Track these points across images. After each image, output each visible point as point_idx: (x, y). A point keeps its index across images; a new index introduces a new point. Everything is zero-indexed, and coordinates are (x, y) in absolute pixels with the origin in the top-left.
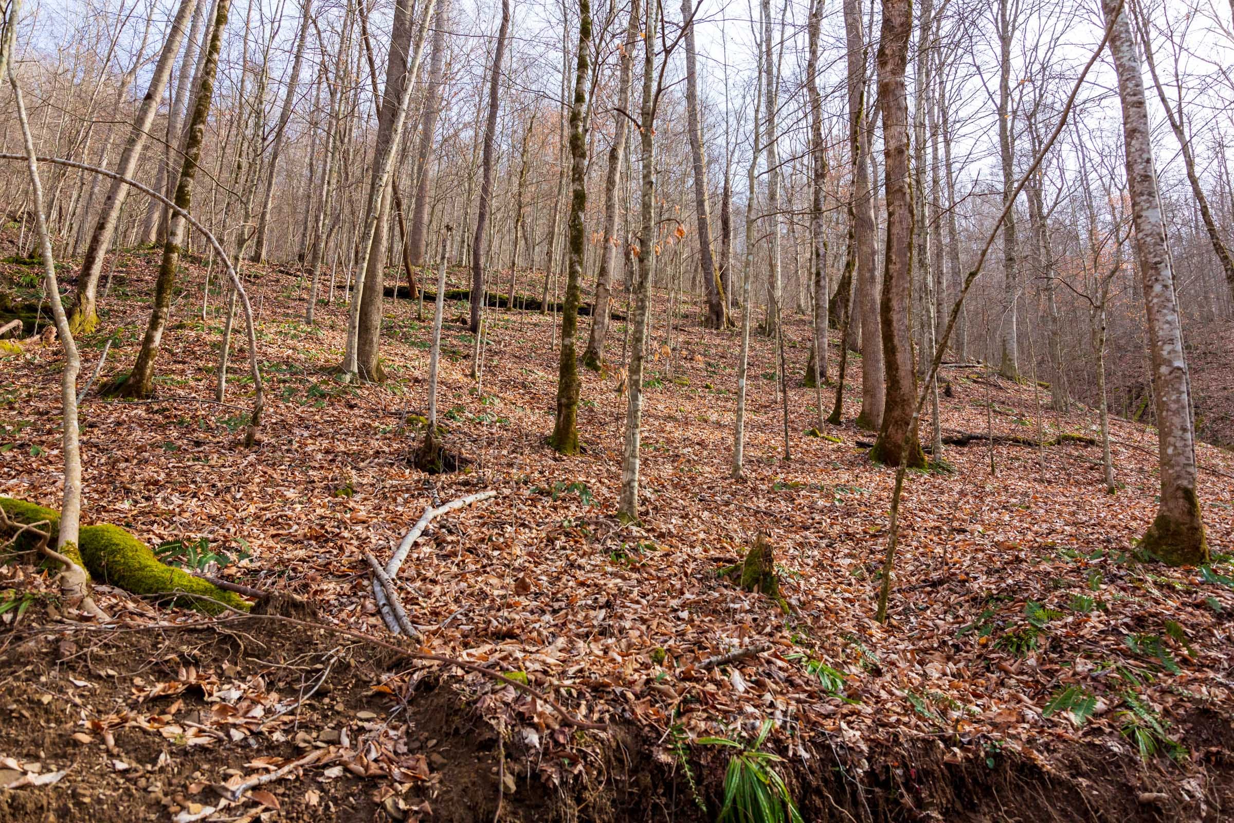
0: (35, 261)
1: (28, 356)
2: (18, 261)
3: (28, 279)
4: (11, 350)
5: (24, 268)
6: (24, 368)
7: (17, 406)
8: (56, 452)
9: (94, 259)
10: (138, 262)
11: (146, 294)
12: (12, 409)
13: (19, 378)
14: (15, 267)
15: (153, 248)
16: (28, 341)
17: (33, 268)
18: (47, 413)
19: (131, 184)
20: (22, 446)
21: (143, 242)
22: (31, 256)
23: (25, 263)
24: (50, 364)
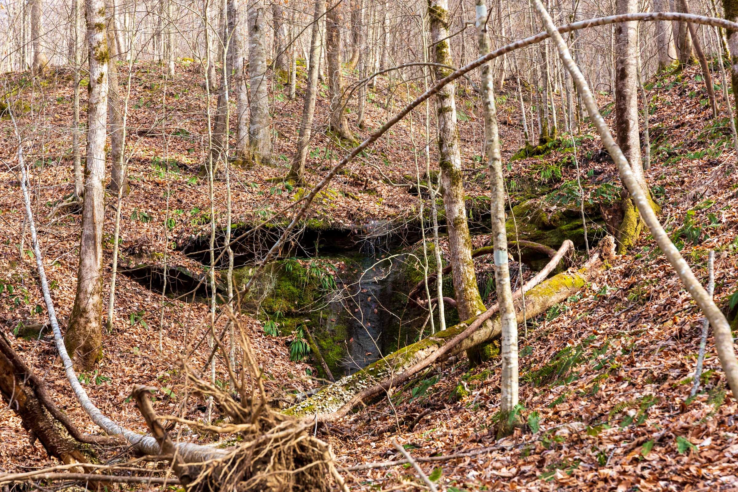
0: (549, 144)
1: (595, 287)
2: (530, 152)
3: (549, 173)
4: (573, 285)
5: (540, 159)
6: (597, 306)
7: (623, 374)
8: (708, 442)
9: (627, 122)
10: (668, 99)
11: (701, 144)
12: (619, 379)
13: (597, 323)
14: (529, 162)
15: (680, 69)
16: (587, 265)
17: (549, 156)
18: (665, 377)
19: (640, 19)
20: (662, 441)
21: (662, 66)
22: (543, 141)
23: (538, 153)
24: (625, 292)
